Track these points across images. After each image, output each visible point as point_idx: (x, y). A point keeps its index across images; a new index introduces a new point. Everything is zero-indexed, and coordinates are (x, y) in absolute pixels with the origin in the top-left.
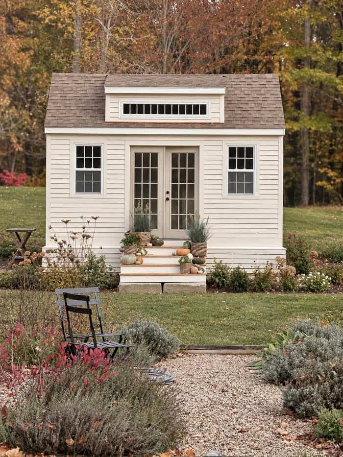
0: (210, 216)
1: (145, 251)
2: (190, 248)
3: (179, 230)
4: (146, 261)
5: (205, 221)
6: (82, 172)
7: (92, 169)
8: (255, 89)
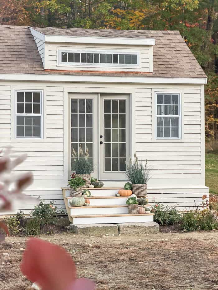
0: (148, 158)
1: (89, 192)
2: (131, 190)
3: (112, 171)
4: (92, 202)
5: (144, 163)
6: (23, 117)
7: (32, 114)
8: (165, 43)
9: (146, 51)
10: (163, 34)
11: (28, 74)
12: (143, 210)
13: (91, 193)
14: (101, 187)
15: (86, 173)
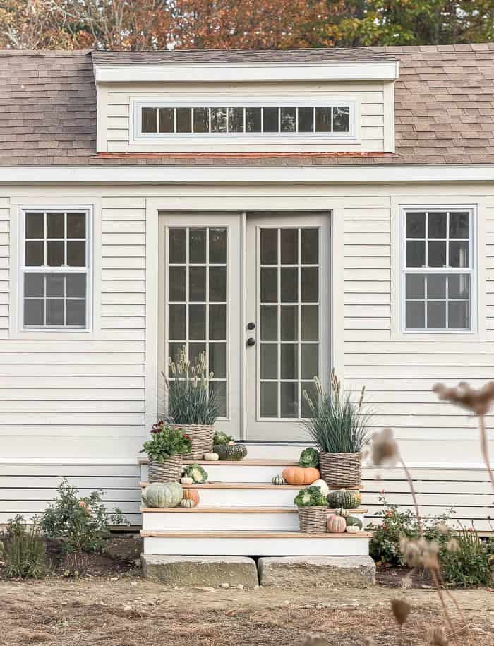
0: (369, 385)
1: (202, 471)
2: (318, 467)
3: (280, 419)
4: (206, 498)
5: (355, 397)
6: (41, 275)
7: (65, 269)
8: (454, 77)
9: (373, 95)
10: (457, 52)
11: (53, 165)
12: (339, 521)
13: (206, 473)
14: (238, 458)
15: (197, 420)
